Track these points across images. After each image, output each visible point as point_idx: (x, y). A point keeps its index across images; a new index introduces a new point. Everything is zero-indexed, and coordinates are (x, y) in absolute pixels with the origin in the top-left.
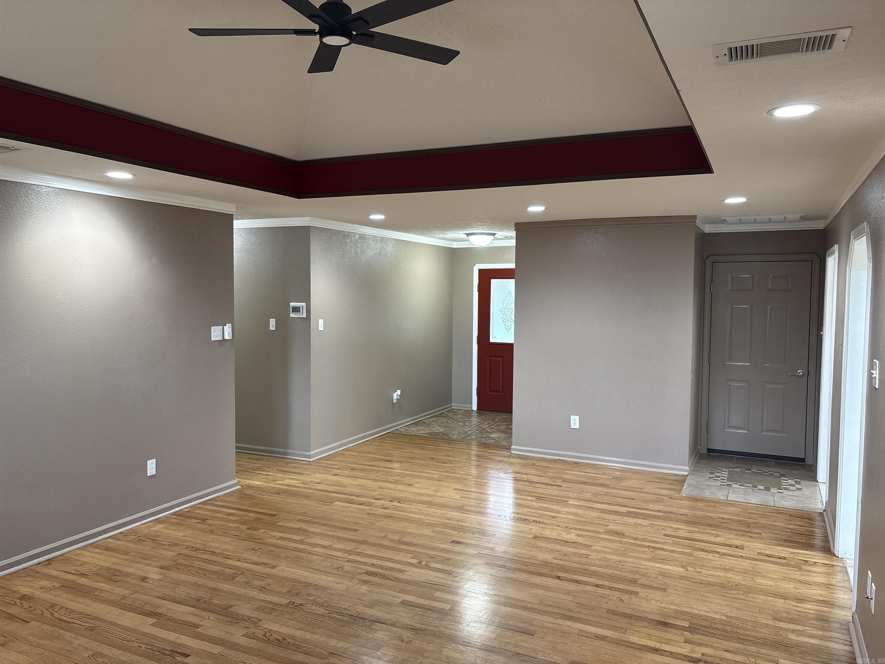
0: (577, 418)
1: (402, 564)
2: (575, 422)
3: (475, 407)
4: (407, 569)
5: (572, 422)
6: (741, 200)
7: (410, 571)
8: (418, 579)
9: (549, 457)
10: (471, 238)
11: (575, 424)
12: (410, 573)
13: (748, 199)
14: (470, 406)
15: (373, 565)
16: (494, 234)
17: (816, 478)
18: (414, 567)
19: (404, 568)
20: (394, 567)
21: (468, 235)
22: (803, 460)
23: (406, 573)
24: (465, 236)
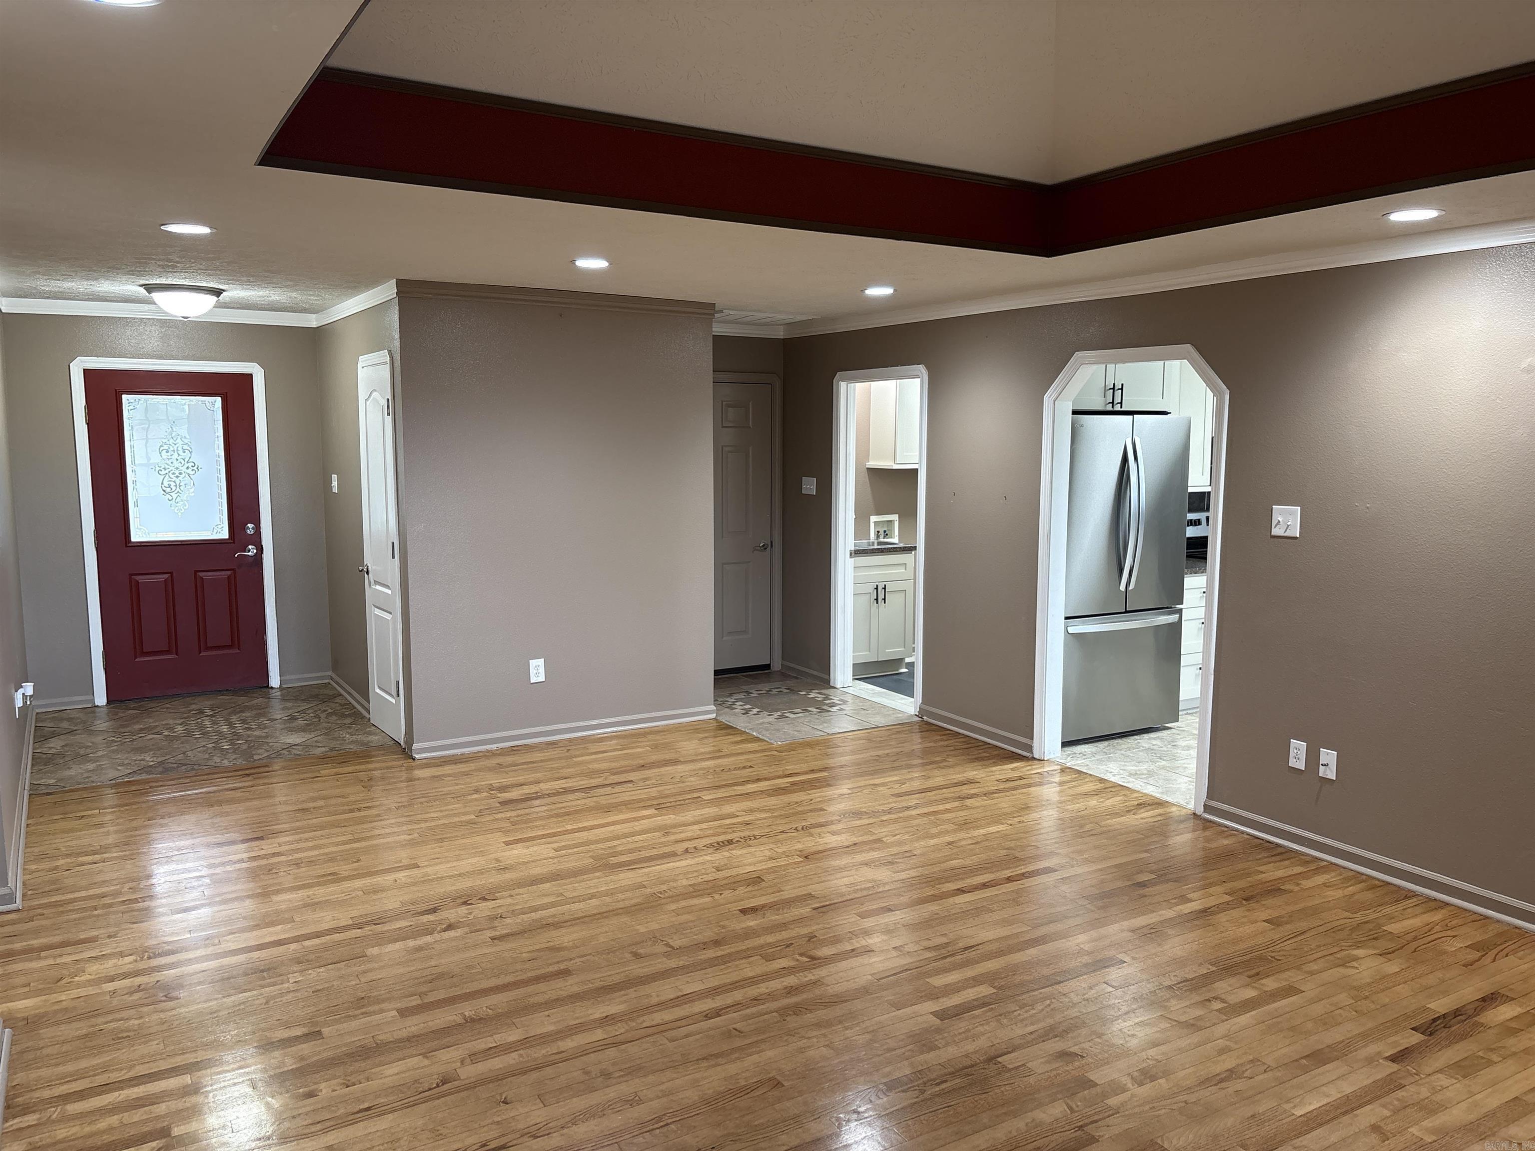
0: (541, 662)
2: (537, 670)
3: (101, 698)
5: (533, 672)
6: (887, 291)
9: (494, 747)
10: (157, 296)
11: (537, 675)
13: (895, 290)
14: (89, 697)
16: (218, 293)
17: (832, 684)
21: (150, 288)
22: (767, 667)
24: (142, 290)
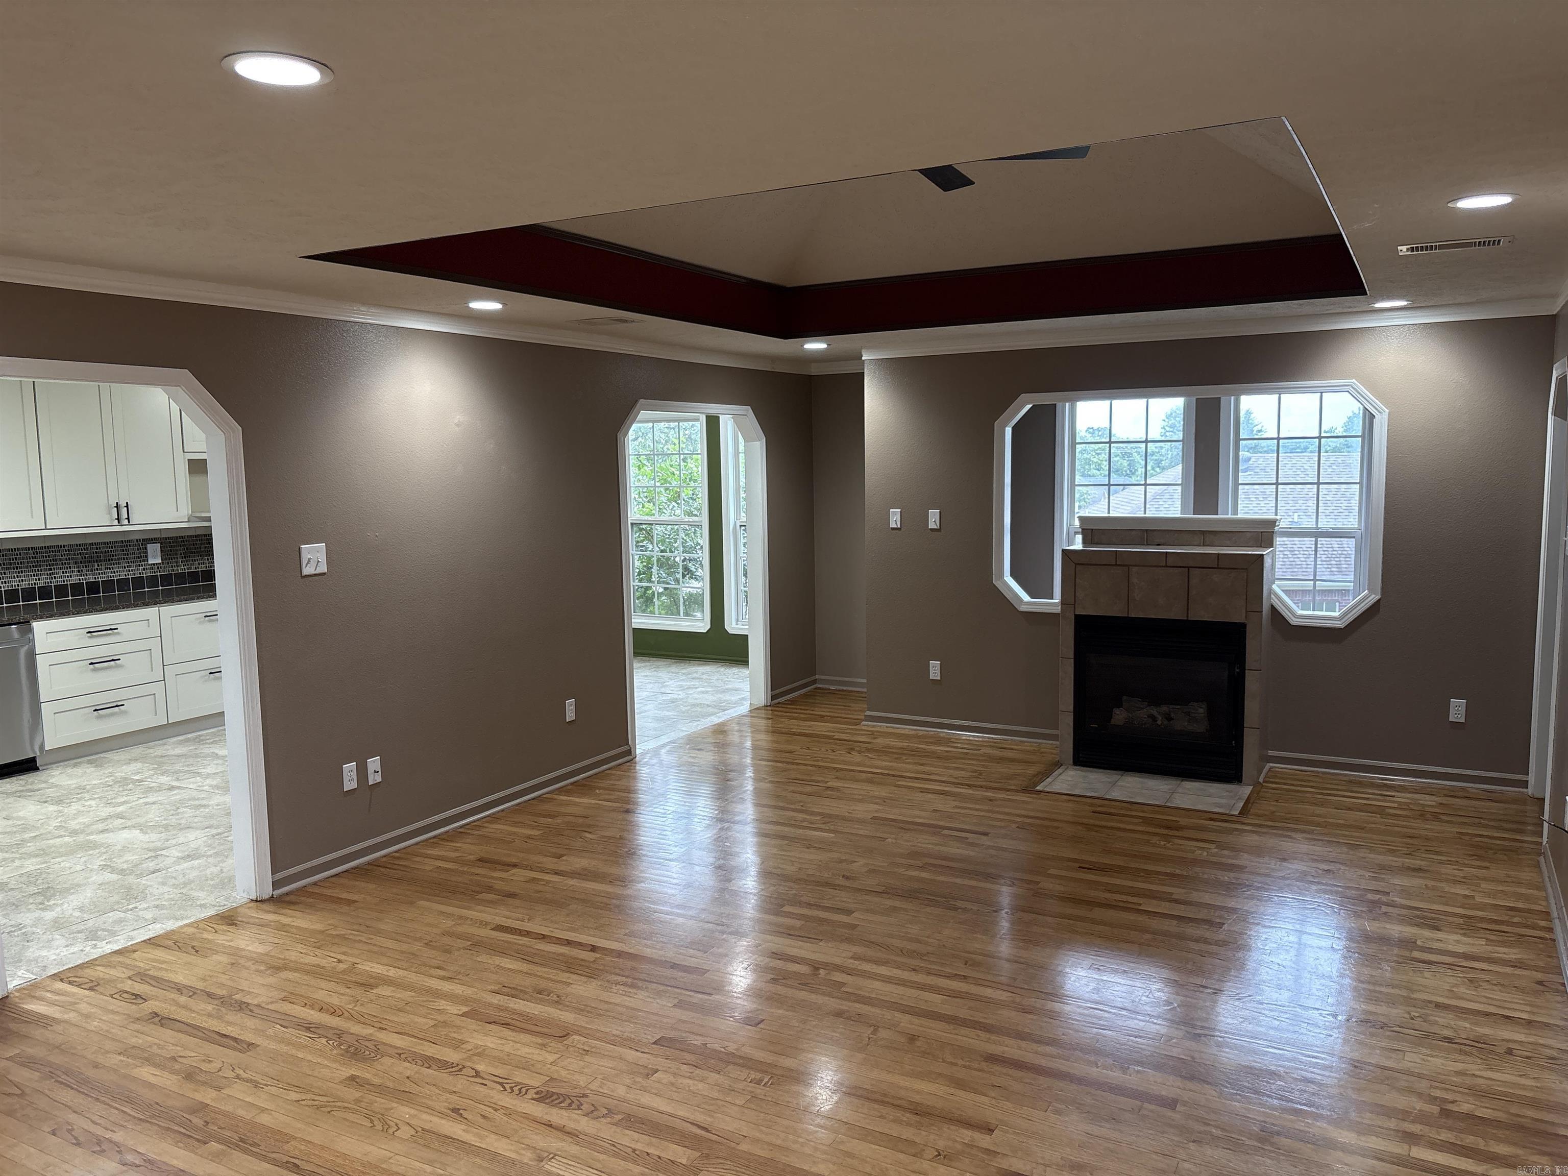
1: (861, 971)
4: (852, 961)
7: (844, 958)
8: (829, 945)
12: (844, 955)
15: (914, 970)
18: (838, 966)
19: (856, 964)
20: (874, 966)
23: (851, 954)
